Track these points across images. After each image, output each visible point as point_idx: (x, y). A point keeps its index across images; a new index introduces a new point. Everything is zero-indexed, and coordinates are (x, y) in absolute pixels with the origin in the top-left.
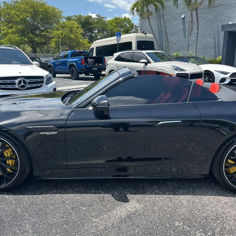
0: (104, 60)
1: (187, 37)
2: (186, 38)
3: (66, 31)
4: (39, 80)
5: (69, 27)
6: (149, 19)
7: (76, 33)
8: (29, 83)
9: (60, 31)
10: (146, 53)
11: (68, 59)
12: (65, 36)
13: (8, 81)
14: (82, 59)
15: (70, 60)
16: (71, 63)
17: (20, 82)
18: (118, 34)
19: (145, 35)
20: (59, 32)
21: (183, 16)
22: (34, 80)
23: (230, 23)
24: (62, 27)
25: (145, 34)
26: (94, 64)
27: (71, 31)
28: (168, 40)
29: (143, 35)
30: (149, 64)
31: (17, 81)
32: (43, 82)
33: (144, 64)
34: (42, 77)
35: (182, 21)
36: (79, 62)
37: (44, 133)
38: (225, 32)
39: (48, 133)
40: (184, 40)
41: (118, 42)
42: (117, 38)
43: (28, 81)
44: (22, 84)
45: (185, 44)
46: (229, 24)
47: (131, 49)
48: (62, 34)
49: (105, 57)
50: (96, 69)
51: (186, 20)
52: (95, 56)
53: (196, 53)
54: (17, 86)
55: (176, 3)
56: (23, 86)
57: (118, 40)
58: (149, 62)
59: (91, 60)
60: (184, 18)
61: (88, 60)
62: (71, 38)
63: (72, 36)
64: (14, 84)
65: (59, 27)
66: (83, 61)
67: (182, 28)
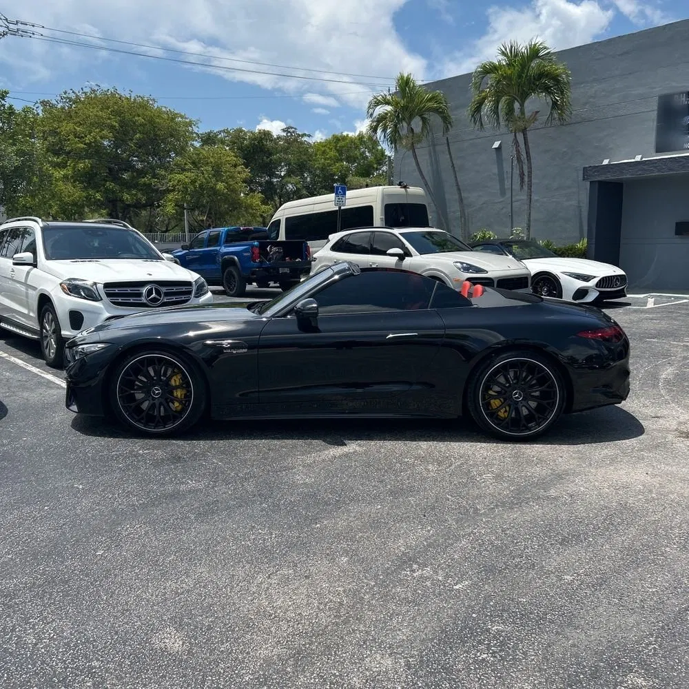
0: (307, 248)
1: (508, 195)
2: (507, 196)
3: (203, 174)
4: (184, 289)
5: (211, 163)
6: (414, 152)
7: (231, 177)
8: (167, 294)
9: (189, 174)
10: (400, 234)
11: (218, 248)
12: (201, 186)
13: (129, 290)
14: (253, 246)
15: (224, 250)
16: (226, 257)
17: (150, 292)
18: (340, 190)
19: (403, 189)
20: (187, 177)
21: (496, 145)
22: (175, 289)
23: (606, 162)
24: (193, 163)
25: (405, 187)
26: (283, 259)
27: (217, 173)
28: (461, 200)
29: (396, 189)
30: (407, 258)
31: (144, 290)
32: (190, 293)
33: (397, 258)
34: (188, 284)
35: (495, 156)
36: (245, 254)
37: (229, 351)
38: (591, 182)
39: (235, 351)
40: (501, 200)
41: (340, 207)
42: (337, 199)
43: (164, 290)
44: (154, 295)
45: (504, 210)
46: (603, 164)
47: (370, 223)
48: (193, 182)
49: (309, 243)
50: (287, 270)
51: (505, 154)
52: (284, 240)
53: (529, 232)
54: (144, 300)
55: (477, 118)
56: (155, 300)
57: (339, 202)
58: (408, 254)
59: (274, 249)
60: (499, 149)
61: (268, 249)
62: (218, 190)
63: (220, 186)
64: (140, 295)
65: (186, 164)
66: (257, 251)
67: (496, 171)
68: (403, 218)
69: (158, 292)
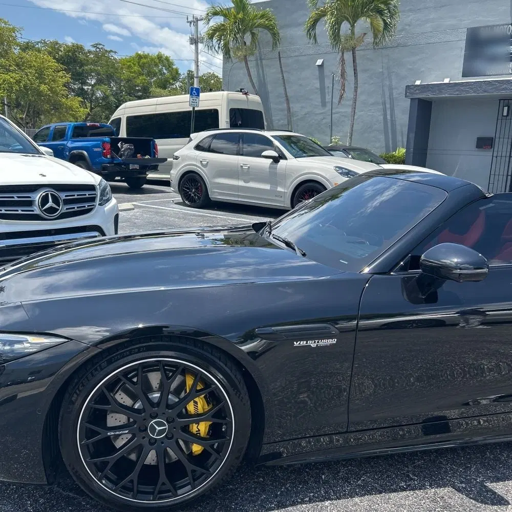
0: (155, 147)
1: (329, 106)
2: (327, 109)
3: (27, 75)
4: (87, 194)
5: (34, 66)
6: (246, 64)
7: (52, 81)
8: (66, 202)
9: (14, 75)
12: (25, 86)
13: (15, 197)
14: (104, 142)
15: (70, 144)
16: (75, 151)
17: (45, 200)
18: (194, 92)
19: (245, 96)
20: (12, 78)
21: (319, 62)
22: (76, 195)
23: (418, 83)
24: (17, 65)
25: (246, 94)
26: (134, 155)
27: (41, 76)
28: (289, 109)
29: (240, 96)
30: (281, 161)
31: (37, 197)
33: (272, 160)
34: (91, 188)
35: (317, 73)
36: (96, 150)
37: (303, 343)
38: (411, 99)
39: (315, 342)
40: (323, 111)
41: (194, 108)
42: (191, 100)
43: (63, 196)
44: (50, 204)
45: (324, 121)
46: (416, 84)
48: (18, 82)
49: (157, 141)
50: (137, 167)
51: (327, 72)
53: (351, 140)
54: (37, 210)
55: (312, 33)
56: (52, 210)
57: (193, 103)
58: (282, 157)
59: (126, 146)
60: (321, 66)
61: (119, 145)
62: (41, 92)
63: (43, 87)
64: (30, 203)
65: (10, 66)
66: (108, 146)
67: (318, 85)
68: (240, 122)
69: (56, 200)
